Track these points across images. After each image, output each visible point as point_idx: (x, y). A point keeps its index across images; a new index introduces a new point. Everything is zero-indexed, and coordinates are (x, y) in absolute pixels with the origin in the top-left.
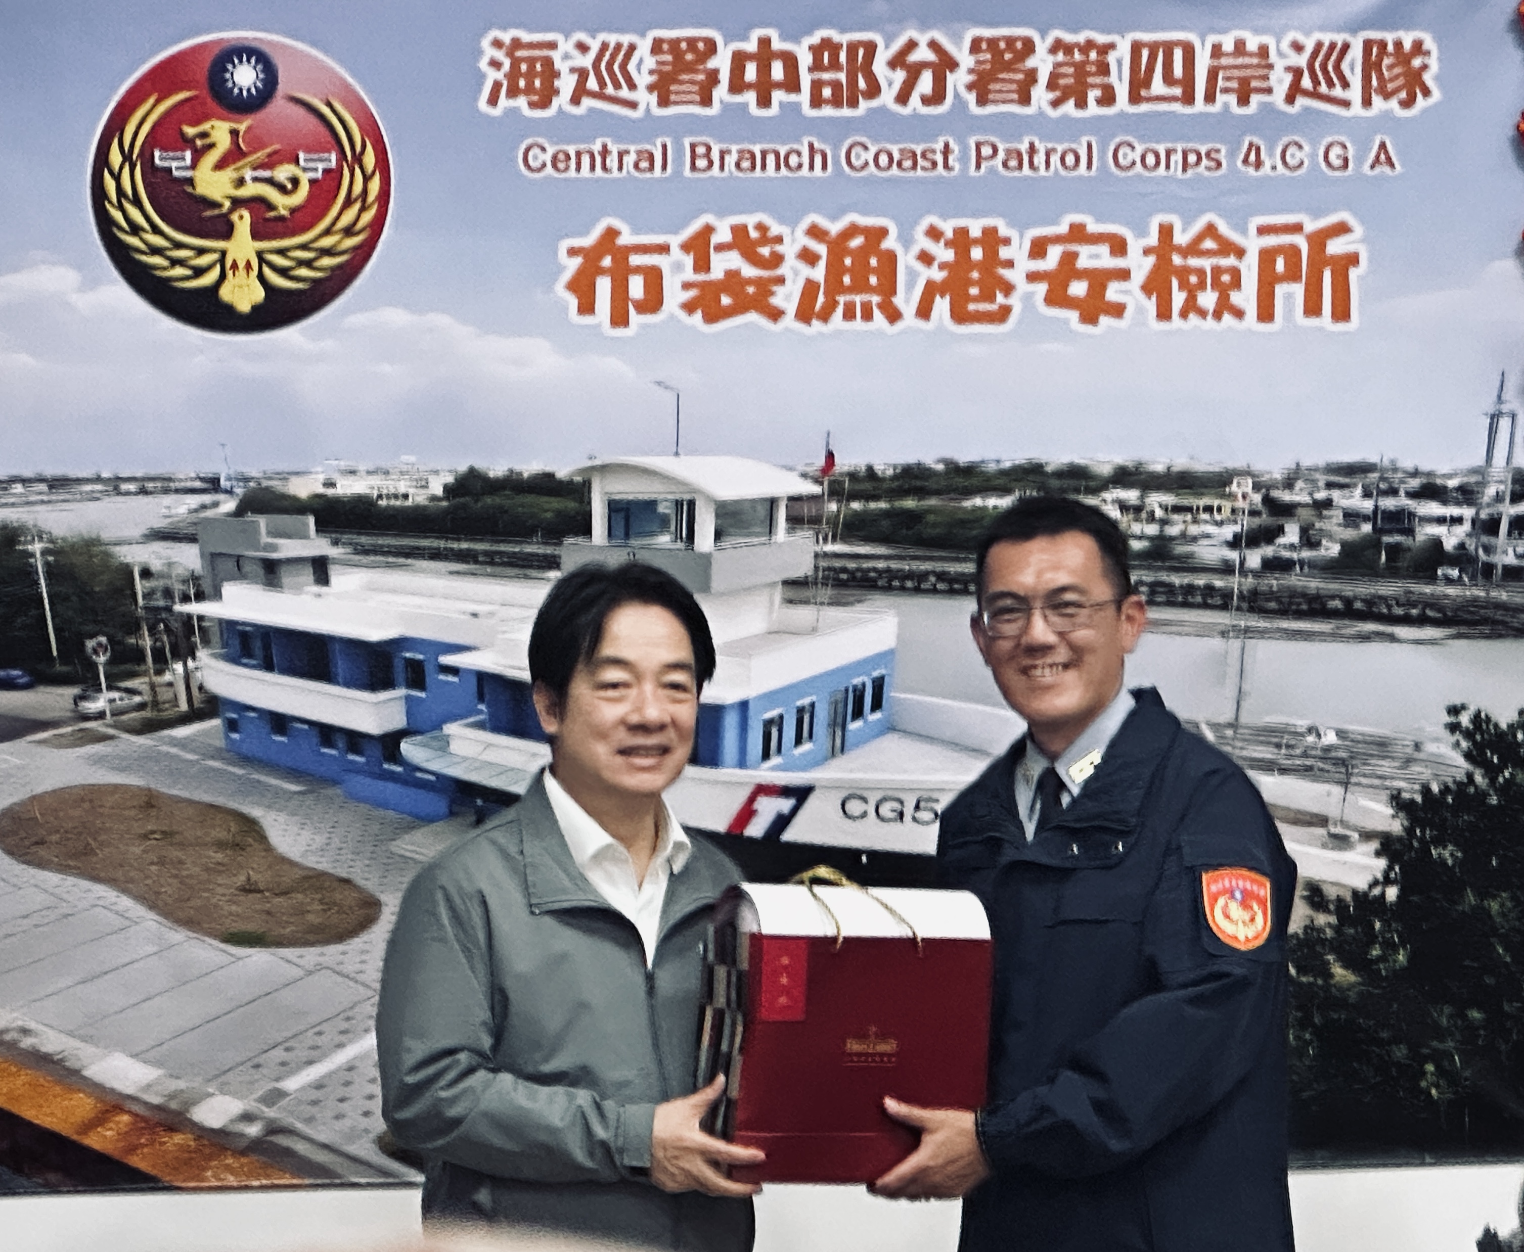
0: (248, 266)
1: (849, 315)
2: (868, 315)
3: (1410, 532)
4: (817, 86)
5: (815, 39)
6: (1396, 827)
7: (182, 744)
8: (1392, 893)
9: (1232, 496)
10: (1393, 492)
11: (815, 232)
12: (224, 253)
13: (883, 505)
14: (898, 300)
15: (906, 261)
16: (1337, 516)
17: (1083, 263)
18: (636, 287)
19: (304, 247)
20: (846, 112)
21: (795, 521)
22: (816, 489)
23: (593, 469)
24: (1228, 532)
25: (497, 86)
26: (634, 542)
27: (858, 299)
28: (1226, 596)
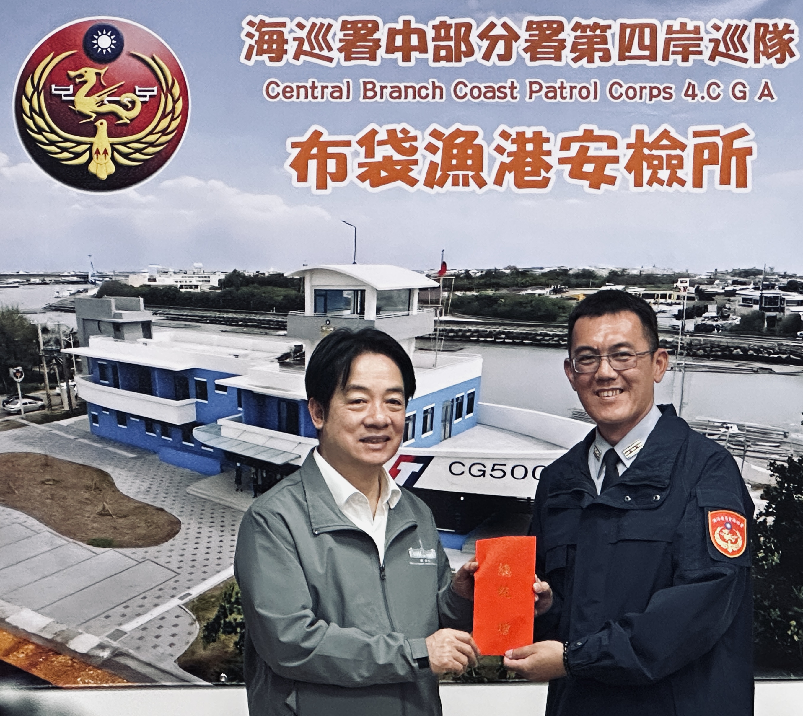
0: (105, 152)
1: (455, 183)
2: (466, 184)
3: (782, 310)
6: (773, 482)
7: (66, 429)
8: (770, 520)
9: (677, 289)
10: (772, 287)
12: (92, 144)
13: (474, 293)
14: (484, 174)
15: (488, 151)
16: (738, 299)
17: (591, 153)
19: (137, 141)
20: (454, 64)
21: (423, 302)
22: (436, 284)
23: (306, 271)
24: (675, 310)
25: (251, 47)
26: (329, 314)
27: (460, 173)
28: (674, 346)
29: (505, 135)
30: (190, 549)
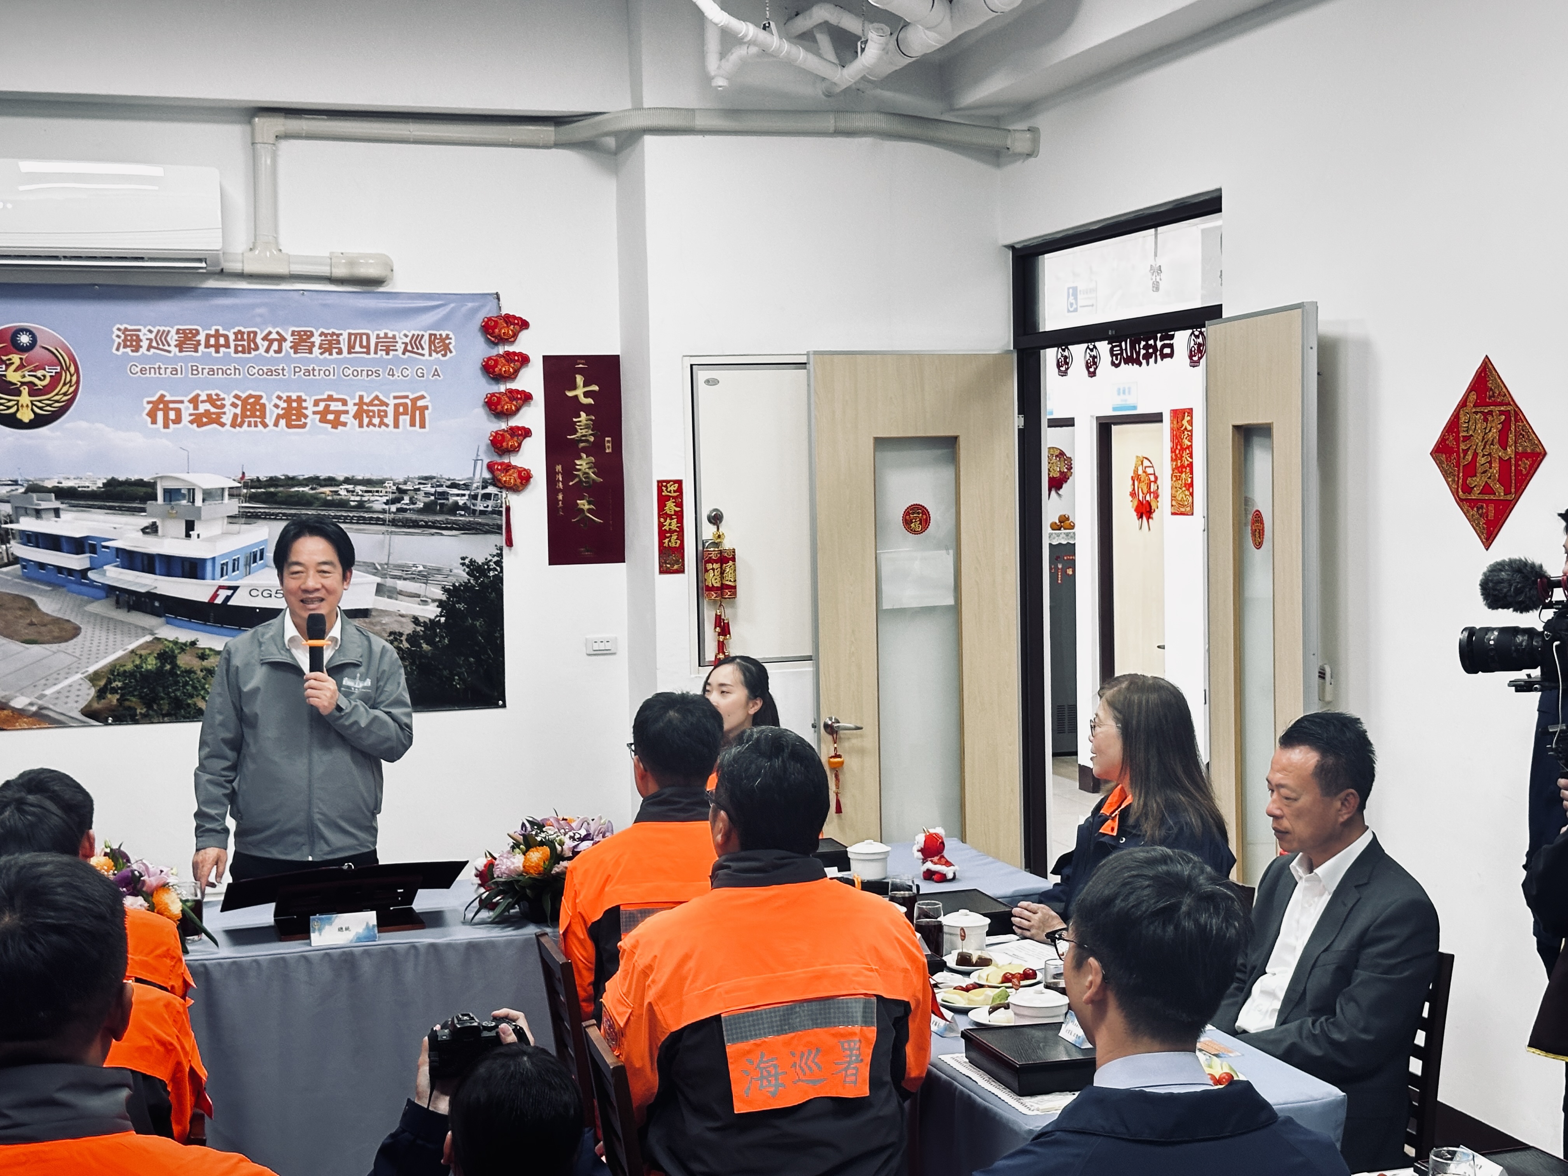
0: (27, 406)
1: (249, 425)
2: (256, 426)
3: (448, 499)
4: (236, 346)
5: (236, 330)
6: (444, 597)
7: (6, 574)
8: (443, 620)
9: (385, 487)
10: (441, 486)
11: (237, 397)
12: (18, 401)
13: (263, 490)
14: (267, 421)
15: (269, 407)
16: (422, 494)
17: (332, 408)
18: (172, 415)
19: (48, 399)
20: (247, 355)
21: (231, 495)
22: (239, 485)
23: (156, 478)
24: (384, 499)
25: (119, 344)
26: (173, 503)
27: (252, 420)
28: (384, 520)
29: (279, 398)
30: (87, 644)
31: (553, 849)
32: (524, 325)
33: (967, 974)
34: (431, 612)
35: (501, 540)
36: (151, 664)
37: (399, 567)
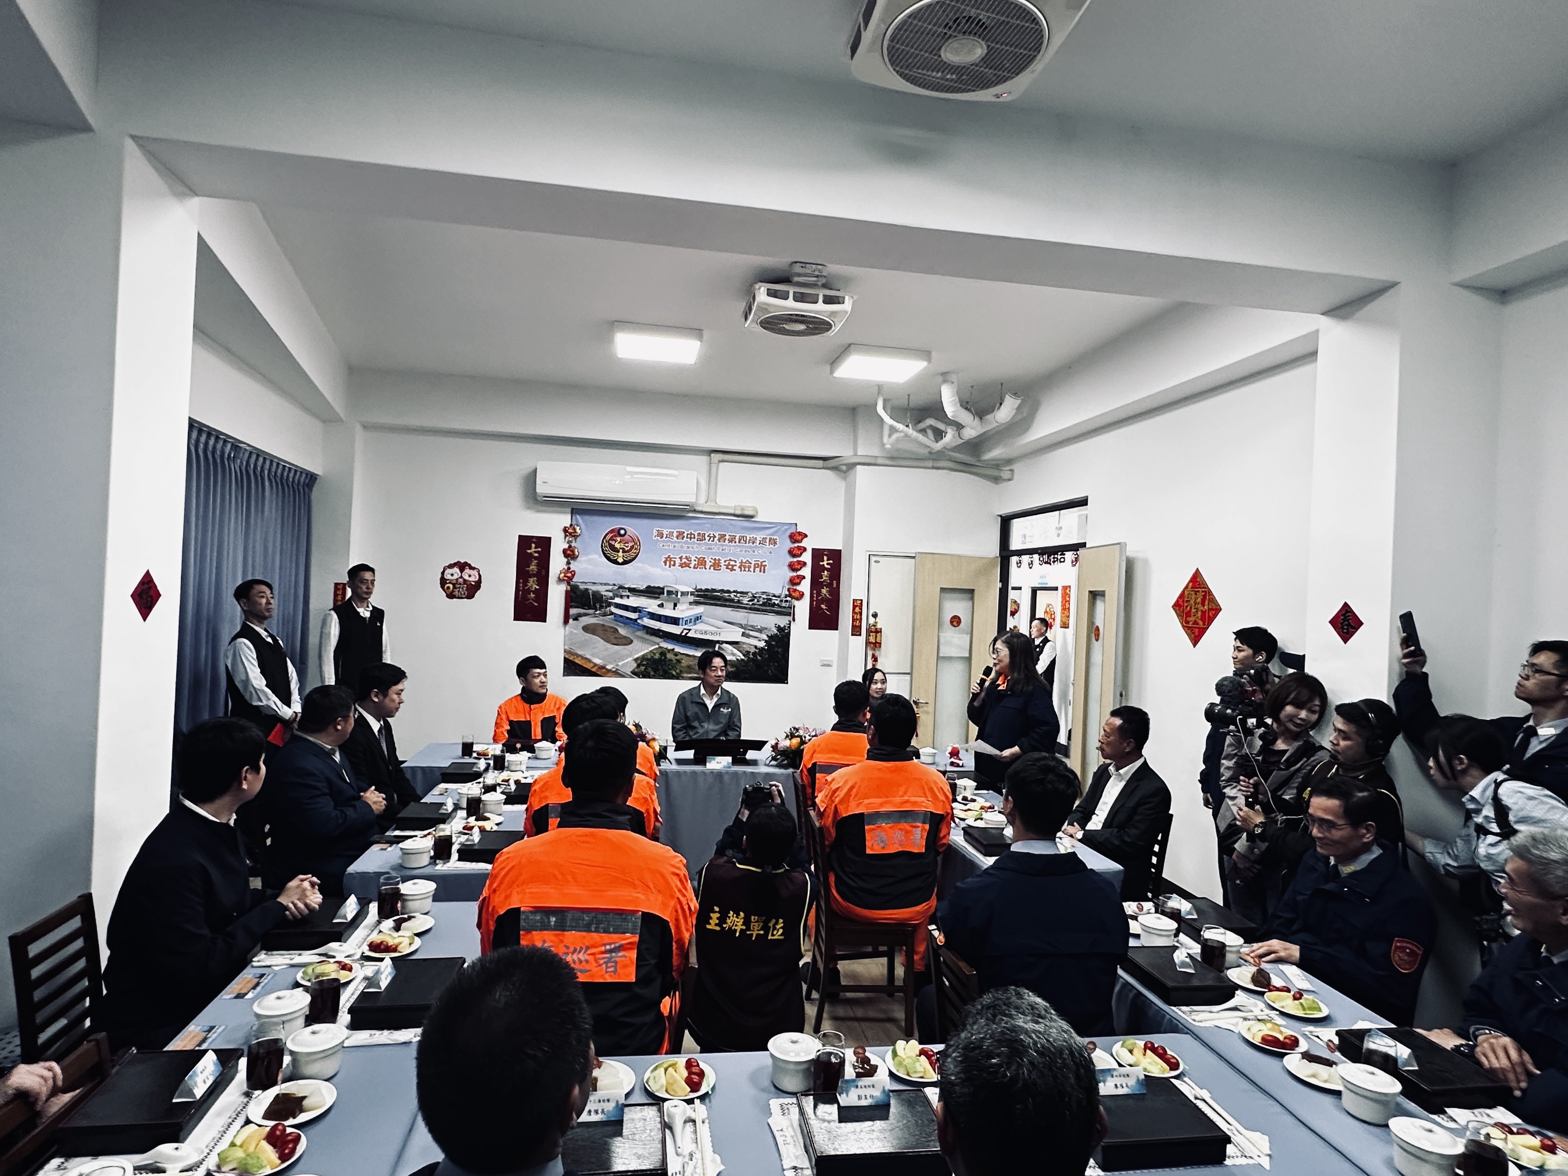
0: (621, 556)
1: (700, 568)
2: (702, 569)
3: (771, 601)
4: (697, 538)
5: (698, 532)
9: (749, 595)
10: (769, 596)
11: (696, 557)
12: (618, 554)
14: (706, 567)
15: (708, 562)
17: (731, 564)
18: (672, 563)
19: (629, 555)
20: (701, 542)
21: (691, 595)
22: (695, 591)
23: (665, 586)
24: (748, 600)
25: (655, 535)
26: (670, 596)
27: (701, 566)
29: (712, 559)
30: (635, 647)
31: (801, 739)
32: (806, 536)
33: (966, 805)
34: (762, 644)
35: (791, 618)
36: (657, 656)
37: (752, 626)
